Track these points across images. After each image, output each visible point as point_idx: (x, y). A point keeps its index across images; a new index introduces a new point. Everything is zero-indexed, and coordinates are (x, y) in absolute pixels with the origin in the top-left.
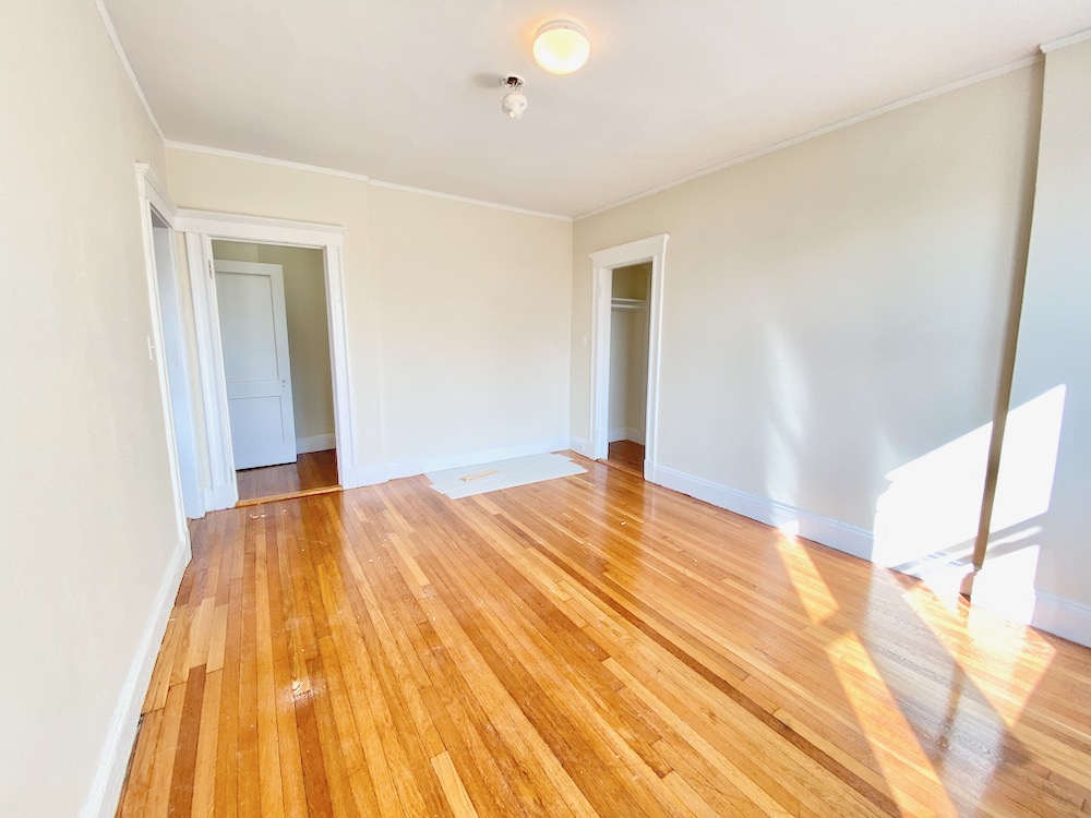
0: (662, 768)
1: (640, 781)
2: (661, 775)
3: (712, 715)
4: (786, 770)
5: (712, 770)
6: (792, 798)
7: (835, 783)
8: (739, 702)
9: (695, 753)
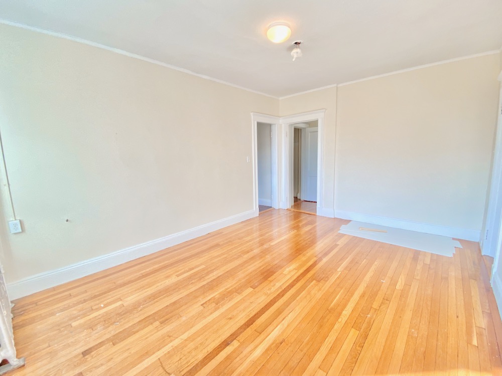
0: (205, 305)
1: (199, 300)
2: (202, 305)
3: (231, 318)
4: (206, 340)
5: (205, 317)
6: (194, 340)
7: (201, 356)
8: (241, 328)
9: (211, 313)
